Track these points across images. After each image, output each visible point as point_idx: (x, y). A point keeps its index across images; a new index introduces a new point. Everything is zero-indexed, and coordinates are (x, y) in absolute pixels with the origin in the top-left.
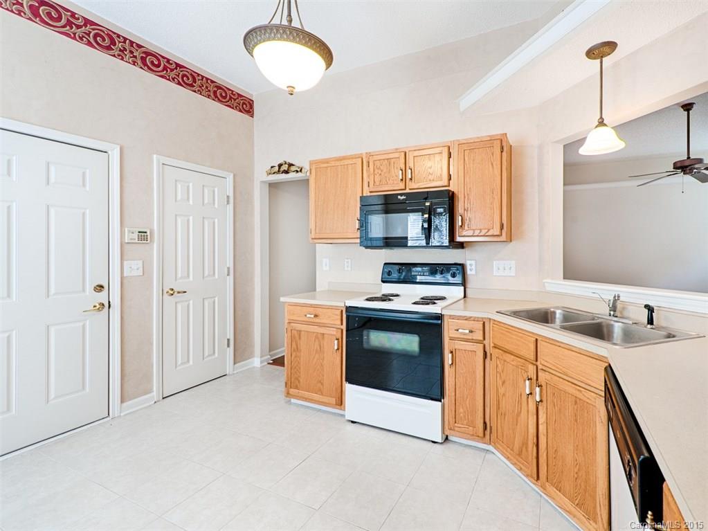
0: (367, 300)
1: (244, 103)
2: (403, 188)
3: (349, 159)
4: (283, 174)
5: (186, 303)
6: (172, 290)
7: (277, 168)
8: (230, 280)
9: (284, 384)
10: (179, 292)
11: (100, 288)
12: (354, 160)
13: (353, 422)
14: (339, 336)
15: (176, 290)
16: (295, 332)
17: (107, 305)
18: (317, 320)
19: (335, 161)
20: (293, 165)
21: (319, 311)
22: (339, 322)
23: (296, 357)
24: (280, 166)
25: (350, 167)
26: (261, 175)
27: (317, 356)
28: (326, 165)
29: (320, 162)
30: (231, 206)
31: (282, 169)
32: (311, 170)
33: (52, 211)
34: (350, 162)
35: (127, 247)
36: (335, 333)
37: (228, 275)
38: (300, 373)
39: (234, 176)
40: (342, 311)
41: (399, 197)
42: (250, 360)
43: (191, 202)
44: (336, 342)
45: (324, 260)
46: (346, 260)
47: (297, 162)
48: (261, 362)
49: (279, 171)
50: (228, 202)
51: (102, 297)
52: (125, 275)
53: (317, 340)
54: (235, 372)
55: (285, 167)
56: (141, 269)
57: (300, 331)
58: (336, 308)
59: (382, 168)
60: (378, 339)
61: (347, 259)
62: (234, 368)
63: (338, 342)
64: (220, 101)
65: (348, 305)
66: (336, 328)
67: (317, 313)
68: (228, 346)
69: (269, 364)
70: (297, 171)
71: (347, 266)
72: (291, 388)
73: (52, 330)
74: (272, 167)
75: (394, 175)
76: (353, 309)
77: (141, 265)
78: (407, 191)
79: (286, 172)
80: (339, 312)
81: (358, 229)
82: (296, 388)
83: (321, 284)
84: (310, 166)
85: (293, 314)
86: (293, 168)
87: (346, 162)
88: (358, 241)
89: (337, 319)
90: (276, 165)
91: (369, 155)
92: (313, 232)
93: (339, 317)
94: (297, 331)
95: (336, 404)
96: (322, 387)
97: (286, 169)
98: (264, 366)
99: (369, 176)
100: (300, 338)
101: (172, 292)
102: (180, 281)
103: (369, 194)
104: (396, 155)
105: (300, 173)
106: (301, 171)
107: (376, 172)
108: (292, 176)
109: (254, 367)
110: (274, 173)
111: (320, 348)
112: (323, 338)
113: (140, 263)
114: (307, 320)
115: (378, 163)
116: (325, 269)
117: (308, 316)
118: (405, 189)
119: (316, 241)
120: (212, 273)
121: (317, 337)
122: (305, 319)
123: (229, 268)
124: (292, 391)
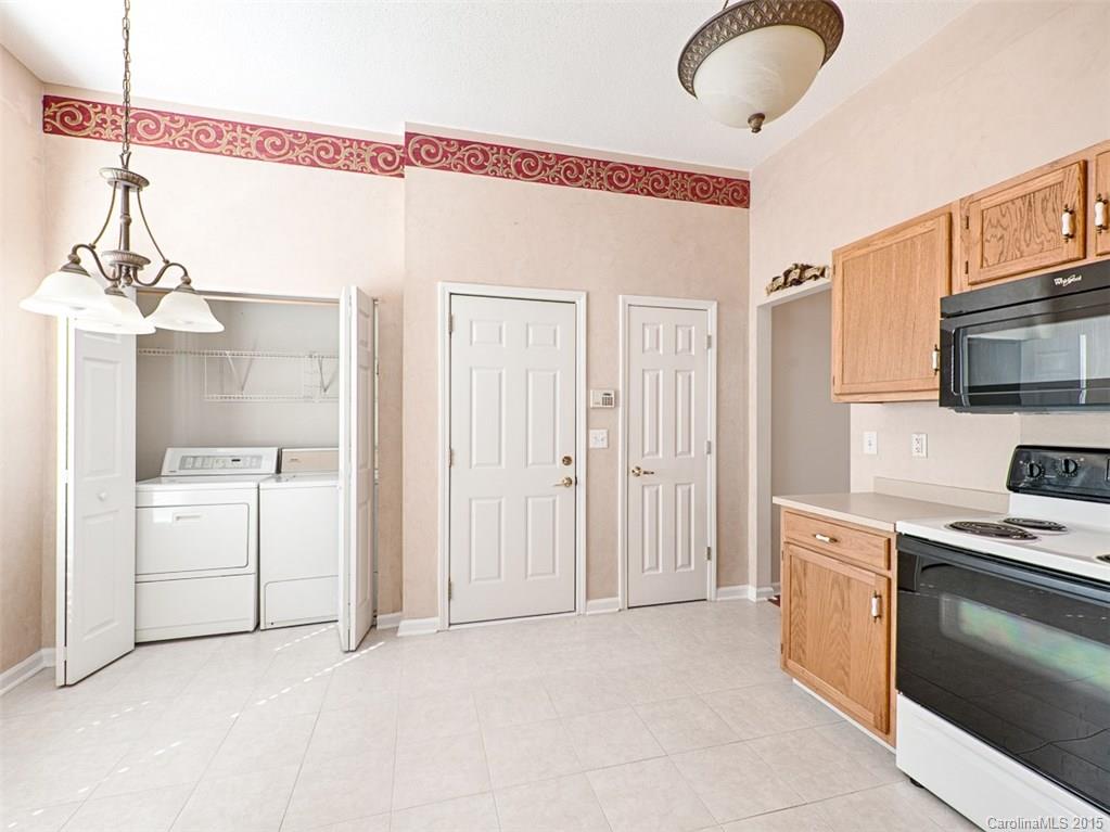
0: (954, 527)
1: (734, 191)
2: (1077, 253)
3: (916, 225)
4: (794, 287)
5: (655, 489)
6: (639, 469)
7: (782, 280)
8: (711, 460)
9: (780, 647)
10: (645, 473)
11: (567, 460)
12: (928, 224)
13: (913, 781)
14: (883, 590)
15: (643, 469)
16: (798, 561)
17: (573, 480)
18: (833, 548)
19: (884, 237)
20: (809, 267)
21: (839, 532)
22: (882, 563)
23: (798, 606)
24: (787, 274)
25: (918, 242)
26: (759, 295)
27: (836, 616)
28: (864, 251)
29: (853, 248)
30: (713, 350)
31: (790, 279)
32: (834, 267)
33: (530, 375)
34: (919, 230)
35: (592, 413)
36: (872, 582)
37: (709, 452)
38: (805, 637)
39: (718, 304)
40: (889, 540)
41: (1058, 281)
42: (740, 587)
43: (661, 351)
44: (874, 601)
45: (867, 435)
46: (915, 436)
47: (817, 261)
48: (758, 595)
49: (785, 283)
50: (709, 345)
51: (569, 471)
52: (591, 446)
53: (836, 586)
54: (719, 599)
55: (795, 275)
56: (606, 440)
57: (806, 562)
58: (876, 533)
59: (1004, 222)
60: (982, 622)
61: (918, 433)
62: (717, 593)
63: (880, 602)
64: (700, 199)
65: (904, 530)
66: (876, 575)
67: (836, 536)
68: (709, 558)
69: (770, 600)
70: (816, 277)
71: (918, 450)
72: (790, 657)
73: (530, 501)
74: (774, 279)
75: (1046, 231)
76: (912, 540)
77: (605, 435)
78: (1092, 259)
79: (798, 282)
80: (882, 542)
81: (936, 370)
82: (799, 661)
83: (861, 480)
84: (834, 260)
85: (793, 529)
86: (808, 273)
87: (909, 233)
88: (937, 395)
89: (879, 556)
90: (781, 274)
91: (971, 200)
92: (838, 382)
93: (883, 553)
94: (801, 560)
95: (876, 727)
96: (846, 678)
97: (796, 277)
98: (761, 602)
99: (967, 250)
100: (805, 574)
101: (638, 472)
102: (648, 457)
103: (967, 289)
104: (1051, 179)
105: (821, 279)
106: (822, 274)
107: (987, 236)
108: (808, 285)
109: (747, 600)
110: (778, 289)
111: (843, 601)
112: (849, 587)
113: (605, 431)
114: (817, 544)
115: (993, 215)
116: (867, 450)
117: (818, 537)
118: (1085, 257)
119: (848, 398)
120: (687, 450)
121: (836, 581)
122: (811, 541)
123: (709, 443)
124: (791, 663)
